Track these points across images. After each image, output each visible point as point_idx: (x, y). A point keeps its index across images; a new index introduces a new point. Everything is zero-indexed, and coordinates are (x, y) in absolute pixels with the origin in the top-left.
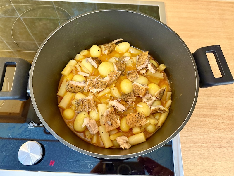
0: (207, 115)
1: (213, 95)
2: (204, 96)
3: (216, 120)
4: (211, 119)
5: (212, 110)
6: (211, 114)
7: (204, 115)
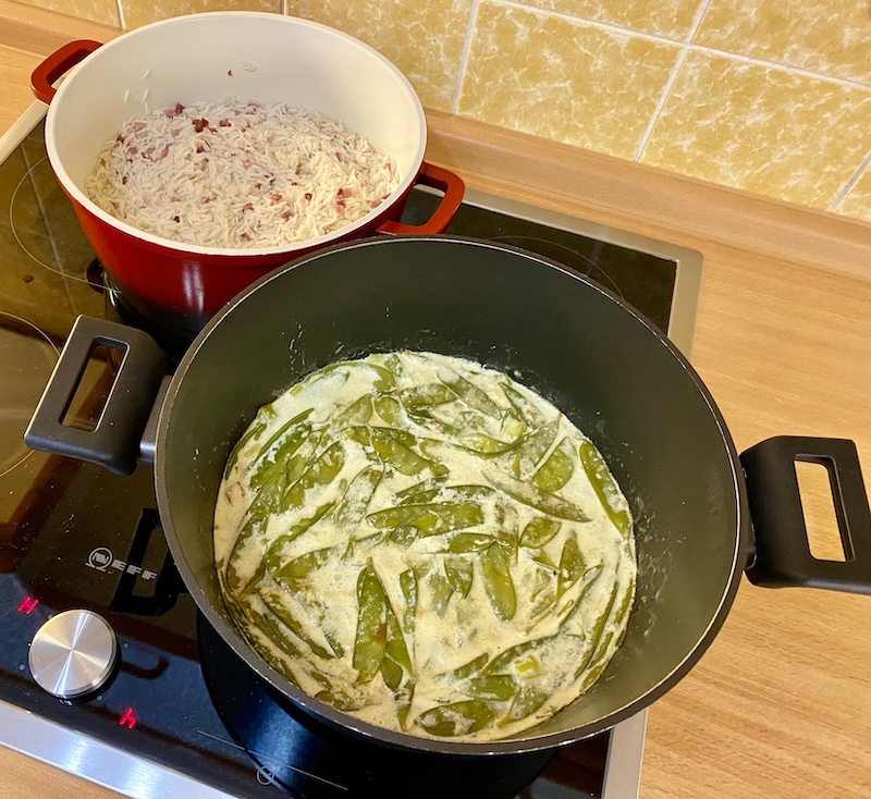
0: (777, 734)
1: (823, 665)
2: (783, 655)
3: (815, 768)
4: (792, 759)
5: (805, 723)
6: (797, 736)
7: (766, 731)
